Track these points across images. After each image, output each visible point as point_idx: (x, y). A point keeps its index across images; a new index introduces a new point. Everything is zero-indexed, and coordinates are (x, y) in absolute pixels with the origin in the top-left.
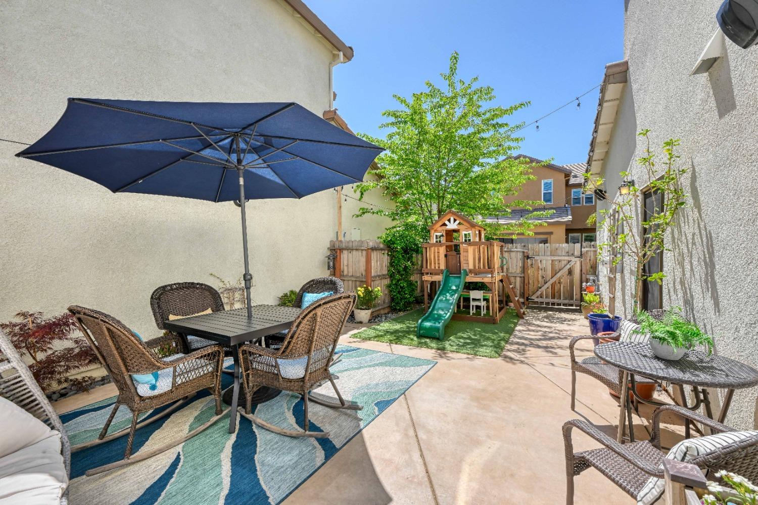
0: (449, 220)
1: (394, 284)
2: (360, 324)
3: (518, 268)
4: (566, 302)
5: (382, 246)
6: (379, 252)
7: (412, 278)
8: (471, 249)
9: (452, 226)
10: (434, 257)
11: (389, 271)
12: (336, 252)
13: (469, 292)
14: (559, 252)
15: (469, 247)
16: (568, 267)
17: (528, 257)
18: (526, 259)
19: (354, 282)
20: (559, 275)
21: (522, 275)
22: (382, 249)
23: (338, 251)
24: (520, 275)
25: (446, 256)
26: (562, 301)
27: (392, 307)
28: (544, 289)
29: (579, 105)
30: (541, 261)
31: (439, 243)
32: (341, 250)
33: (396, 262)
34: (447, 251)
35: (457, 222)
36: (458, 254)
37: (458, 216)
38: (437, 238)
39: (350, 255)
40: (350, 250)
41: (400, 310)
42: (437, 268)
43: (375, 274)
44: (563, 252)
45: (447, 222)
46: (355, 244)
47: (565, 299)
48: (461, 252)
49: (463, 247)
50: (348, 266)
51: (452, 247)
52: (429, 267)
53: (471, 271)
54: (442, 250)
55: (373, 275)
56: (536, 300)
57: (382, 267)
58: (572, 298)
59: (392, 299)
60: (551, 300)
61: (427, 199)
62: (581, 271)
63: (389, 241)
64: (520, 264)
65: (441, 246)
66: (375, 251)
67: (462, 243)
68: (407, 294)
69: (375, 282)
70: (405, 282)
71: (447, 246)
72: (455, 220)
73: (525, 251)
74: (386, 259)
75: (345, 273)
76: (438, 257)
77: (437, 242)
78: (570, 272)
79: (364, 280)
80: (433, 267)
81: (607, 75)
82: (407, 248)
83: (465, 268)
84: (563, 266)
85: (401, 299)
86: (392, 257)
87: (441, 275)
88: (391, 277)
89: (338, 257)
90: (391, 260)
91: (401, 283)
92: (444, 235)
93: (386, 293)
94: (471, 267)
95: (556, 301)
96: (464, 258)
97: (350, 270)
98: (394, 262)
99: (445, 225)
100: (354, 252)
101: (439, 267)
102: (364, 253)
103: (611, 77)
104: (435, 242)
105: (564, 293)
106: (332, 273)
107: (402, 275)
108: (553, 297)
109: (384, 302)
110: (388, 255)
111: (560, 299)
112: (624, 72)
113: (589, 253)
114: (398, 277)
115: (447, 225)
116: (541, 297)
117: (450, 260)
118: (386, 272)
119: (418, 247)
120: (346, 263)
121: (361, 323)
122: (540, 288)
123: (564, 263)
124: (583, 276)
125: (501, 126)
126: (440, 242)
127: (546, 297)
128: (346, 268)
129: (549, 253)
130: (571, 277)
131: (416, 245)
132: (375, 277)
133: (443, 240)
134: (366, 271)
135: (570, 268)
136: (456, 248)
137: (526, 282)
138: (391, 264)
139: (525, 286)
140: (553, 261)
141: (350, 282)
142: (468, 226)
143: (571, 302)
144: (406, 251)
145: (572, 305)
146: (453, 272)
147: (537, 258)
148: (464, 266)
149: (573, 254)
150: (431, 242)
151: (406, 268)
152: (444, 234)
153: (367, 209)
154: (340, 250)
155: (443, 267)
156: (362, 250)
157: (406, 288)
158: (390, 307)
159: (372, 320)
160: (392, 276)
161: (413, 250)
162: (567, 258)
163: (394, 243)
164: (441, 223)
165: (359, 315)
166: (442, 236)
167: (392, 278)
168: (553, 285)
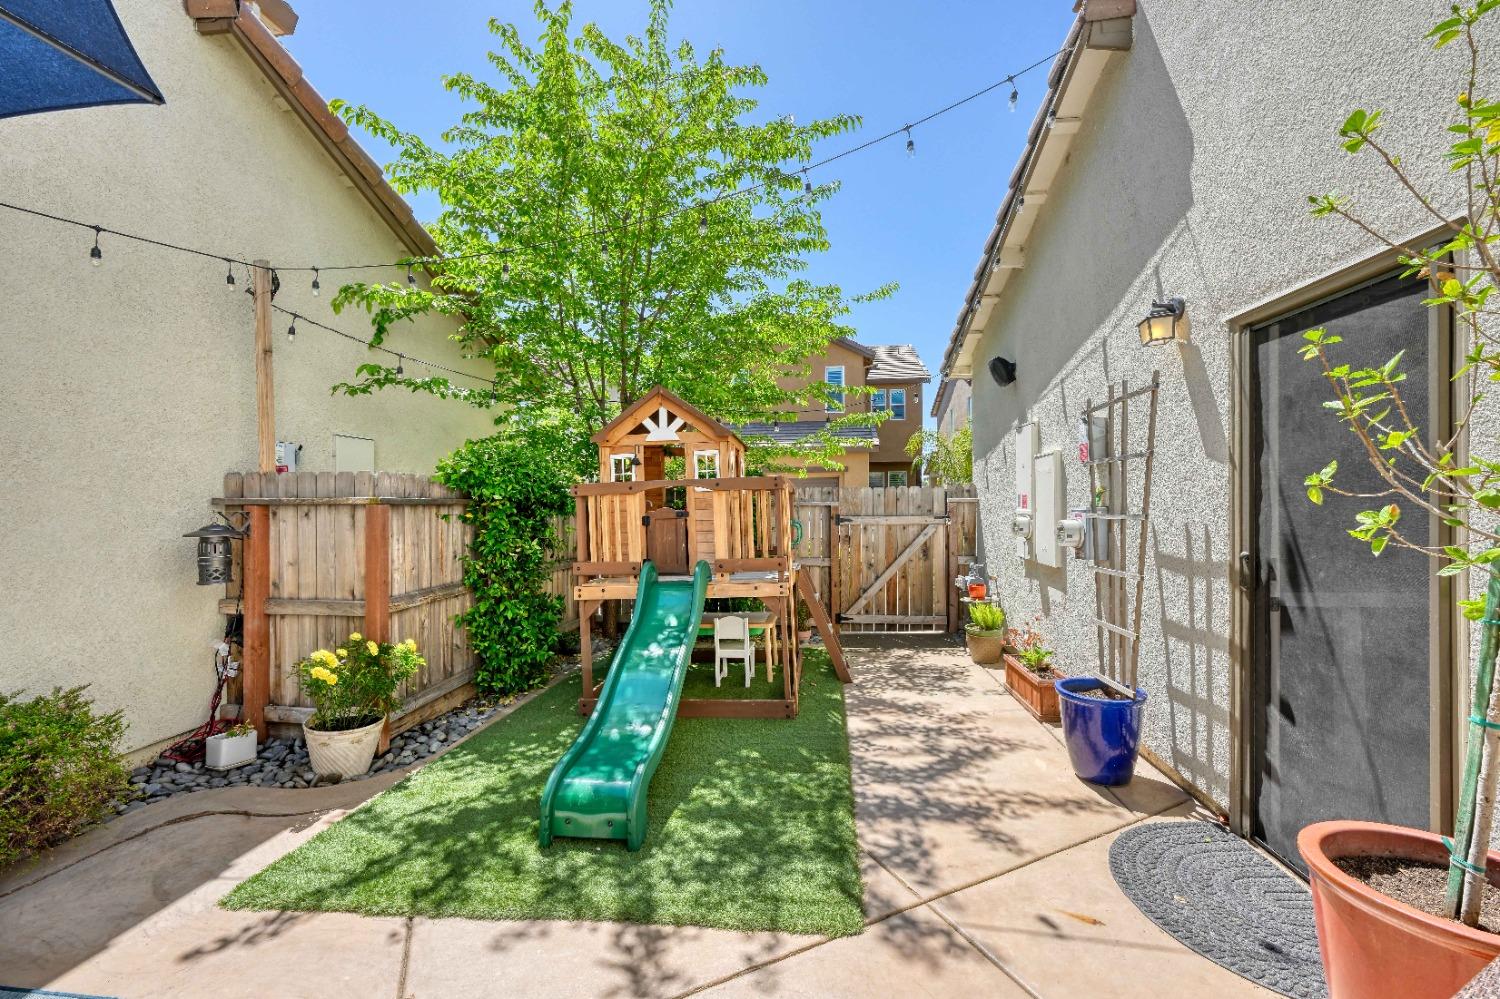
0: (655, 418)
1: (485, 614)
2: (331, 787)
3: (817, 543)
4: (919, 619)
5: (437, 492)
6: (428, 515)
7: (548, 587)
8: (720, 501)
9: (662, 433)
10: (612, 525)
11: (466, 572)
12: (245, 517)
13: (713, 623)
14: (902, 506)
15: (715, 495)
16: (921, 540)
17: (839, 520)
18: (833, 522)
19: (320, 621)
20: (903, 559)
21: (826, 564)
22: (438, 504)
23: (255, 512)
24: (819, 562)
25: (646, 521)
26: (911, 619)
27: (477, 685)
28: (872, 591)
29: (1014, 96)
30: (865, 528)
31: (624, 486)
32: (268, 509)
33: (491, 543)
34: (648, 507)
35: (678, 422)
36: (679, 516)
37: (679, 406)
38: (618, 469)
39: (307, 526)
40: (305, 505)
41: (504, 693)
42: (619, 558)
43: (410, 588)
44: (911, 508)
45: (648, 423)
46: (326, 487)
47: (918, 613)
48: (691, 508)
49: (695, 493)
50: (296, 564)
51: (660, 495)
52: (594, 559)
53: (721, 567)
54: (636, 505)
55: (396, 593)
56: (857, 619)
57: (440, 558)
58: (929, 612)
59: (480, 662)
60: (887, 619)
61: (589, 358)
62: (947, 547)
63: (463, 478)
64: (821, 534)
65: (632, 489)
66: (407, 510)
67: (693, 482)
68: (527, 639)
69: (407, 616)
70: (522, 601)
71: (648, 494)
72: (671, 418)
73: (833, 504)
74: (454, 534)
75: (288, 590)
76: (624, 525)
77: (618, 479)
78: (926, 551)
79: (359, 612)
80: (607, 558)
81: (1088, 18)
82: (527, 499)
83: (701, 557)
84: (911, 537)
85: (509, 656)
86: (478, 527)
87: (632, 579)
88: (474, 588)
89: (255, 534)
90: (476, 535)
91: (506, 609)
92: (642, 460)
93: (457, 641)
94: (722, 553)
95: (898, 618)
96: (699, 527)
97: (308, 578)
98: (483, 543)
99: (641, 430)
100: (323, 515)
101: (625, 555)
102: (361, 515)
103: (1096, 26)
104: (613, 480)
105: (913, 599)
106: (236, 592)
107: (510, 584)
108: (892, 611)
109: (448, 674)
110: (465, 520)
111: (907, 614)
112: (1124, 17)
113: (961, 508)
114: (497, 589)
115: (648, 432)
116: (867, 612)
117: (658, 534)
118: (458, 577)
119: (565, 496)
120: (288, 554)
121: (335, 780)
122: (865, 591)
123: (912, 530)
124: (952, 559)
125: (788, 181)
126: (628, 479)
127: (878, 612)
128: (288, 575)
129: (881, 510)
130: (927, 563)
131: (554, 488)
132: (410, 597)
133: (637, 475)
134: (368, 578)
135: (925, 543)
136: (676, 498)
137: (835, 578)
138: (476, 550)
139: (833, 589)
140: (890, 527)
141: (308, 623)
142: (709, 433)
143: (929, 619)
144: (524, 508)
145: (929, 627)
146: (668, 570)
147: (857, 521)
148: (698, 550)
149: (930, 511)
150: (604, 479)
151: (523, 560)
152: (641, 457)
153: (388, 371)
154: (265, 506)
155: (636, 555)
156: (354, 506)
157: (525, 624)
158: (472, 684)
159: (390, 757)
160: (477, 586)
161: (551, 506)
162: (918, 520)
163: (481, 483)
164: (630, 425)
165: (325, 751)
166: (635, 462)
167: (478, 595)
168: (891, 584)
